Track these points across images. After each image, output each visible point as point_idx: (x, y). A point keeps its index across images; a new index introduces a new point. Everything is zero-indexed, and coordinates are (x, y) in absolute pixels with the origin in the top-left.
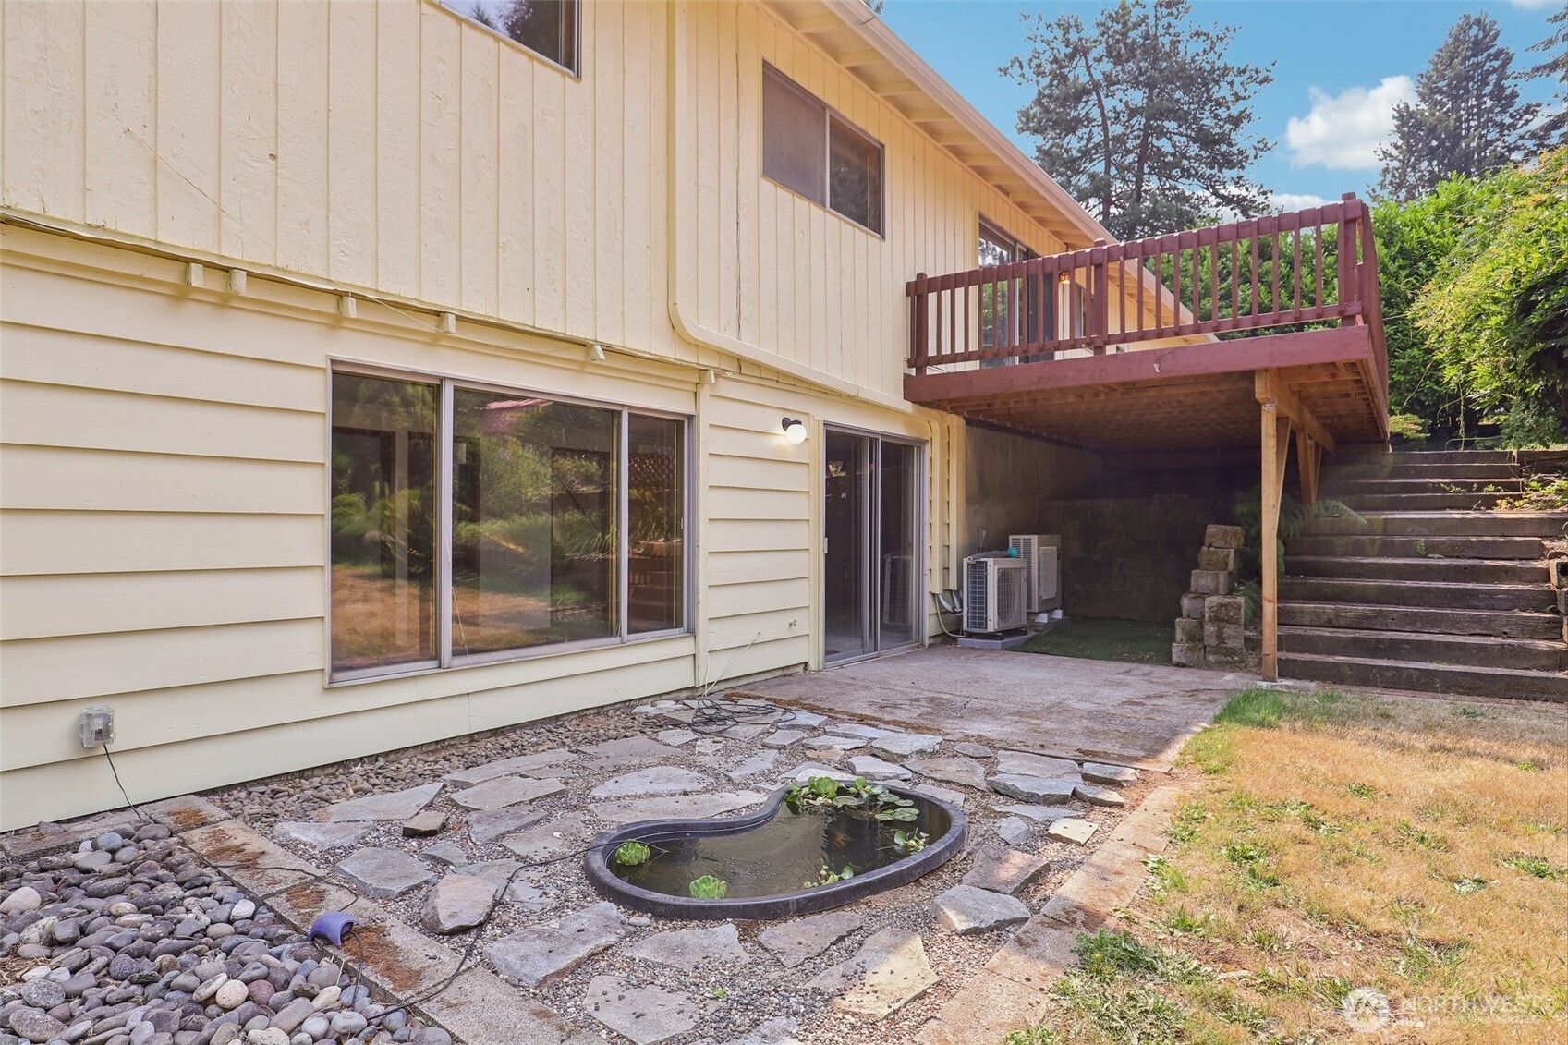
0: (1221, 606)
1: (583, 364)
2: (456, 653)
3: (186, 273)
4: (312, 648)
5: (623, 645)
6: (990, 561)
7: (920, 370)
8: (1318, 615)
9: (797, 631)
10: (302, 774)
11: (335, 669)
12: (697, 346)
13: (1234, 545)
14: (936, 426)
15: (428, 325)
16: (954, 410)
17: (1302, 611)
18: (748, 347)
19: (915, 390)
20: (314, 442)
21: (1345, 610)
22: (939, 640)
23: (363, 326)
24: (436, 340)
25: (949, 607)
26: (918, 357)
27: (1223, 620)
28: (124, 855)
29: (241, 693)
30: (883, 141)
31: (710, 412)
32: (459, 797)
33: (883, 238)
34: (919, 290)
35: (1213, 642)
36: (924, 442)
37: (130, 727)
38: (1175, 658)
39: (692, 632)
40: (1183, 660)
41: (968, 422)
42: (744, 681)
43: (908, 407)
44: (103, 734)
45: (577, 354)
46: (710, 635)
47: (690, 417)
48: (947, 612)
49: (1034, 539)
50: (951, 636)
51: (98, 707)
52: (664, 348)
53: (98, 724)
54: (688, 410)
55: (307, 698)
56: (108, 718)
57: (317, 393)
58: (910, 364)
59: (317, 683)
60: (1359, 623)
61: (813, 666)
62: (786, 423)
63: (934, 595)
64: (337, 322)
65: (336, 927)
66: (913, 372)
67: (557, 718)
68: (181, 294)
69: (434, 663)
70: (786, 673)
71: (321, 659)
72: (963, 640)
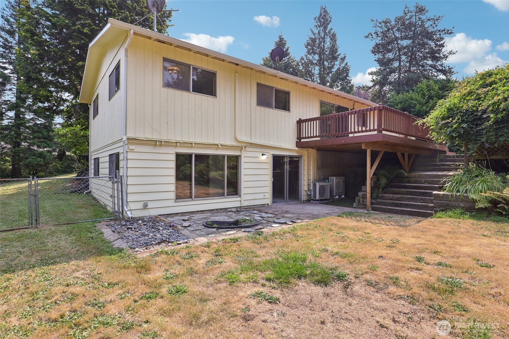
0: (363, 194)
1: (217, 148)
2: (195, 198)
3: (156, 142)
4: (173, 196)
5: (225, 198)
6: (317, 183)
7: (300, 140)
8: (389, 197)
9: (265, 197)
10: (171, 214)
11: (176, 199)
12: (241, 142)
13: (374, 180)
14: (306, 152)
15: (190, 145)
16: (312, 148)
17: (386, 196)
18: (253, 141)
19: (299, 144)
20: (173, 165)
21: (395, 196)
22: (308, 201)
23: (180, 146)
24: (191, 147)
25: (309, 194)
26: (299, 138)
27: (364, 198)
28: (150, 220)
29: (162, 202)
30: (290, 90)
31: (244, 154)
32: (192, 218)
33: (290, 112)
34: (300, 122)
35: (362, 203)
36: (302, 156)
37: (150, 205)
38: (354, 206)
39: (240, 196)
40: (356, 207)
41: (317, 150)
42: (253, 207)
43: (297, 149)
44: (147, 205)
45: (216, 146)
46: (244, 197)
47: (240, 155)
48: (309, 195)
49: (334, 178)
50: (310, 200)
51: (146, 202)
52: (234, 143)
53: (146, 204)
54: (239, 154)
55: (172, 203)
56: (147, 203)
57: (173, 157)
58: (298, 139)
59: (173, 201)
60: (398, 199)
61: (270, 204)
62: (263, 155)
63: (306, 191)
64: (176, 146)
65: (172, 225)
66: (298, 140)
67: (213, 210)
68: (156, 145)
69: (191, 199)
70: (263, 205)
71: (174, 197)
72: (312, 201)
